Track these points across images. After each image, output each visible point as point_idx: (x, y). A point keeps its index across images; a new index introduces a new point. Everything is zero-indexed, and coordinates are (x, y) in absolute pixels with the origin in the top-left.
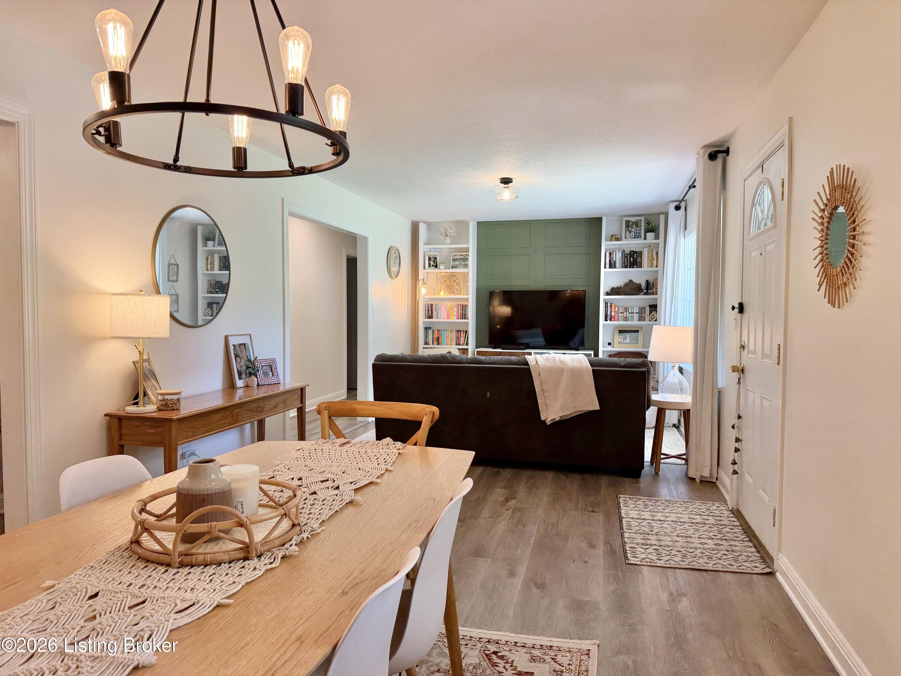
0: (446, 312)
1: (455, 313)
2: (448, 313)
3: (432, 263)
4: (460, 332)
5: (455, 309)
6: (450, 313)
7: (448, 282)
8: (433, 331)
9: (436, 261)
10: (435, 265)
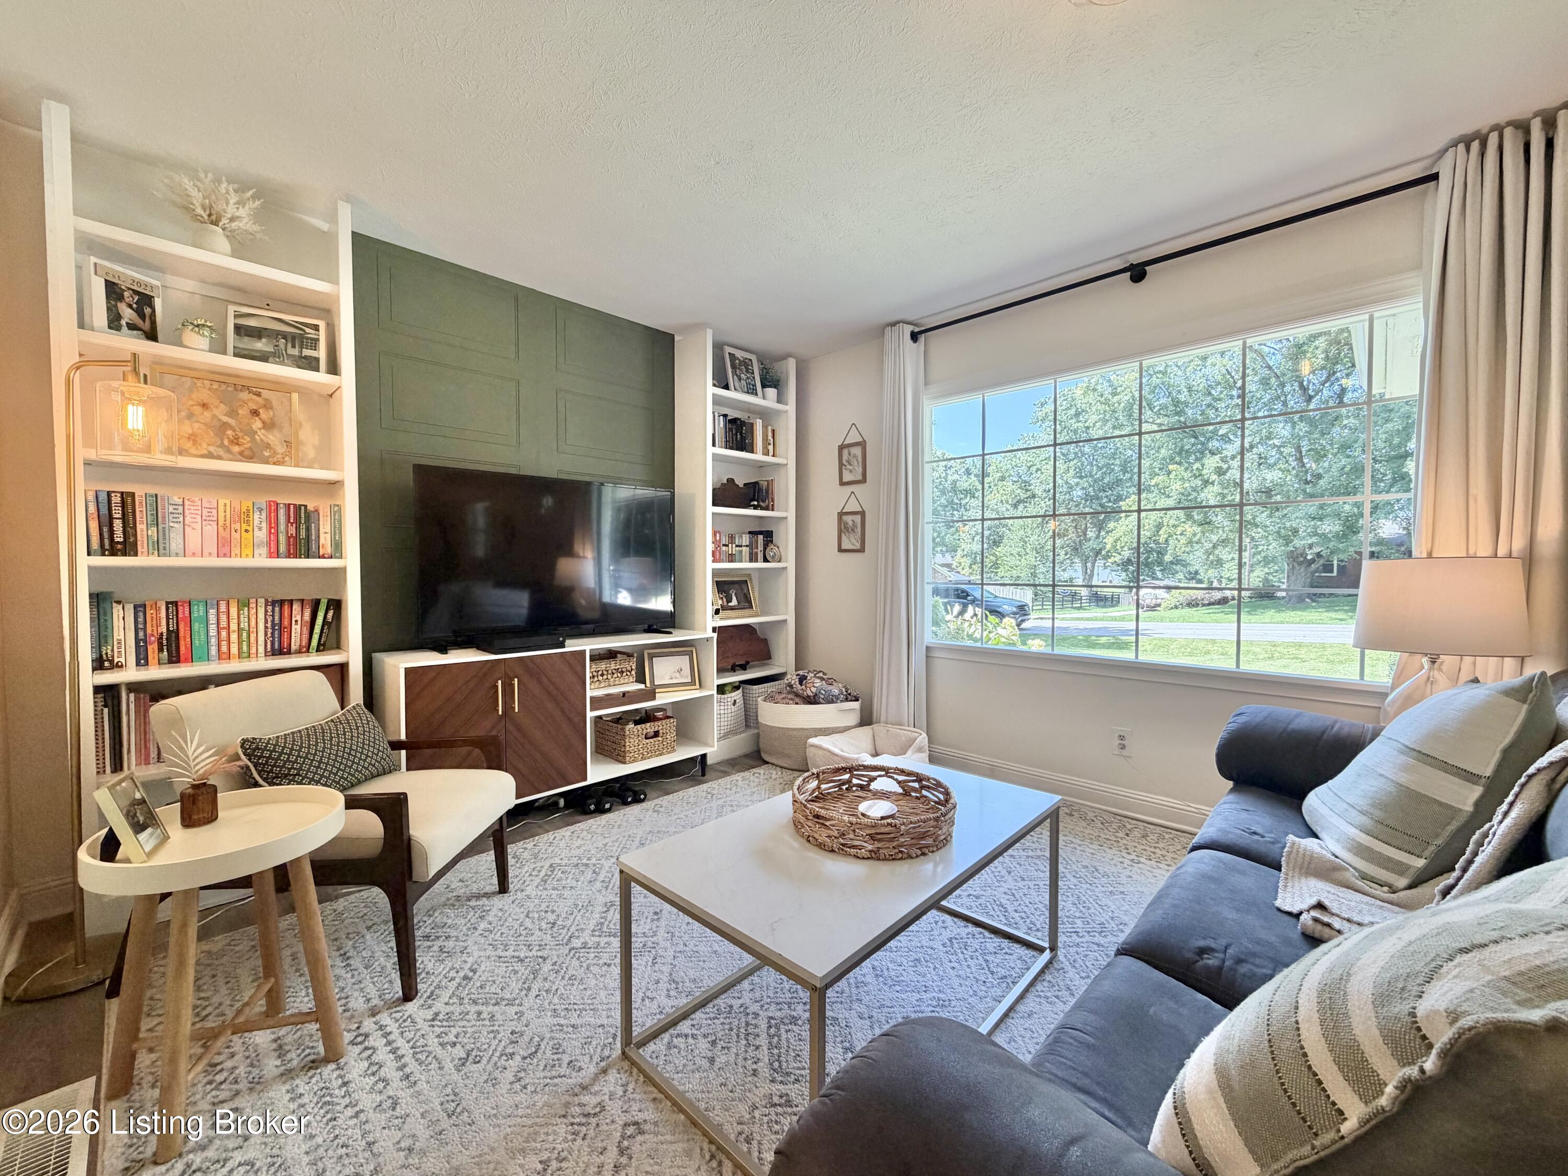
0: (211, 529)
1: (262, 535)
2: (225, 534)
3: (128, 314)
4: (286, 608)
5: (259, 519)
6: (236, 536)
7: (220, 412)
8: (140, 609)
9: (148, 311)
10: (147, 326)
